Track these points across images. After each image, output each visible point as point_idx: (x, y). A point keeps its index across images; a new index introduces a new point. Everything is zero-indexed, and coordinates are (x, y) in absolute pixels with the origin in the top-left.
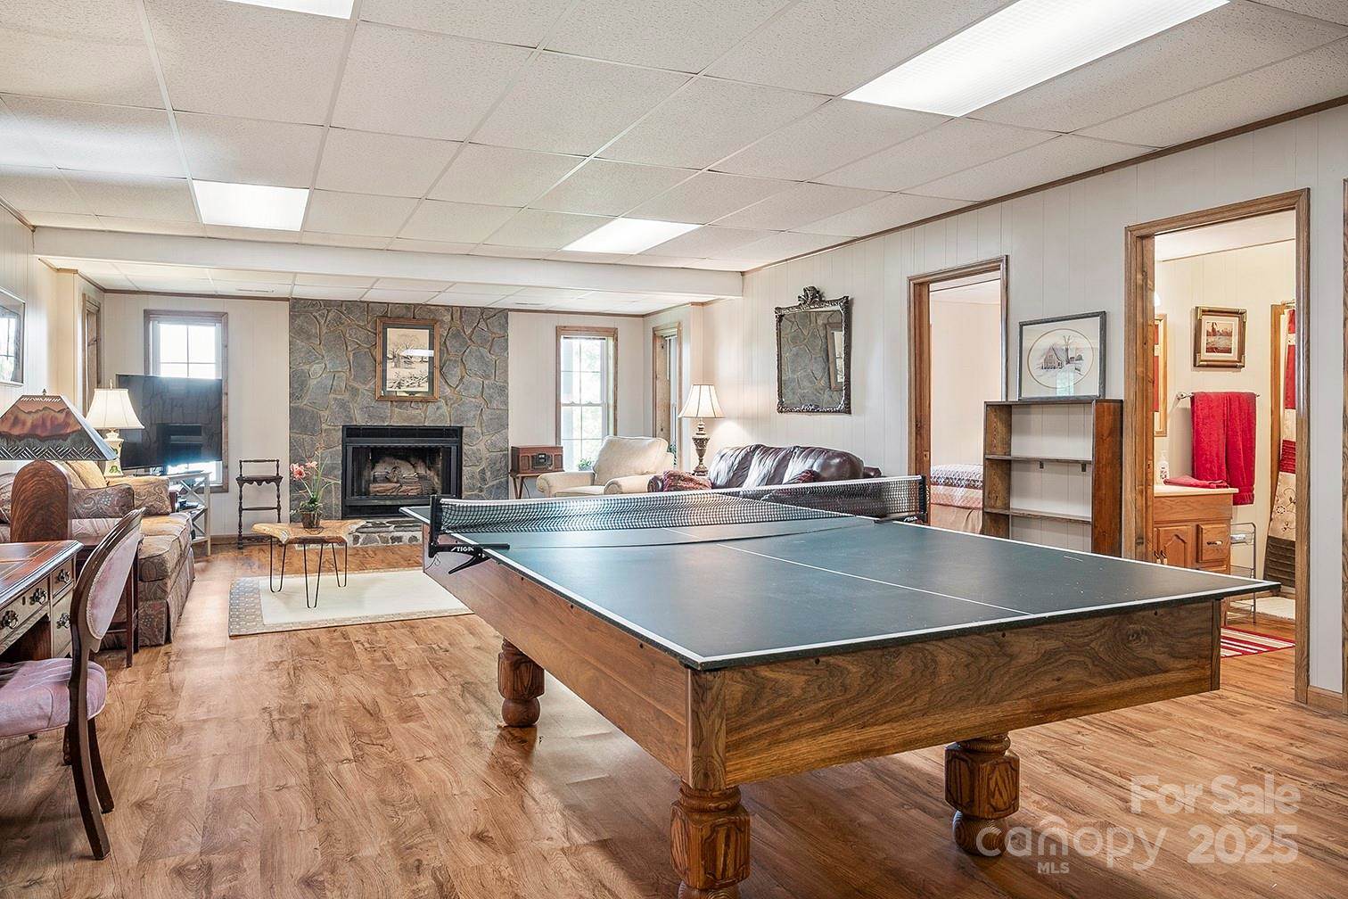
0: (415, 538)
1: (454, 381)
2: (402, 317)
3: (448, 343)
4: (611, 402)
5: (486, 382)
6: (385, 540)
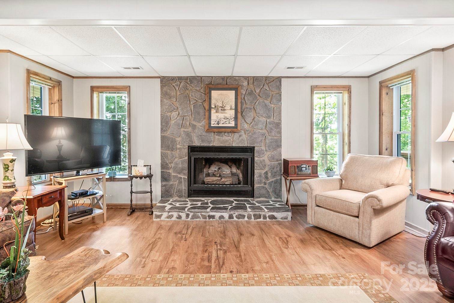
1: (249, 120)
2: (220, 84)
3: (246, 98)
4: (346, 132)
5: (268, 120)
6: (204, 217)
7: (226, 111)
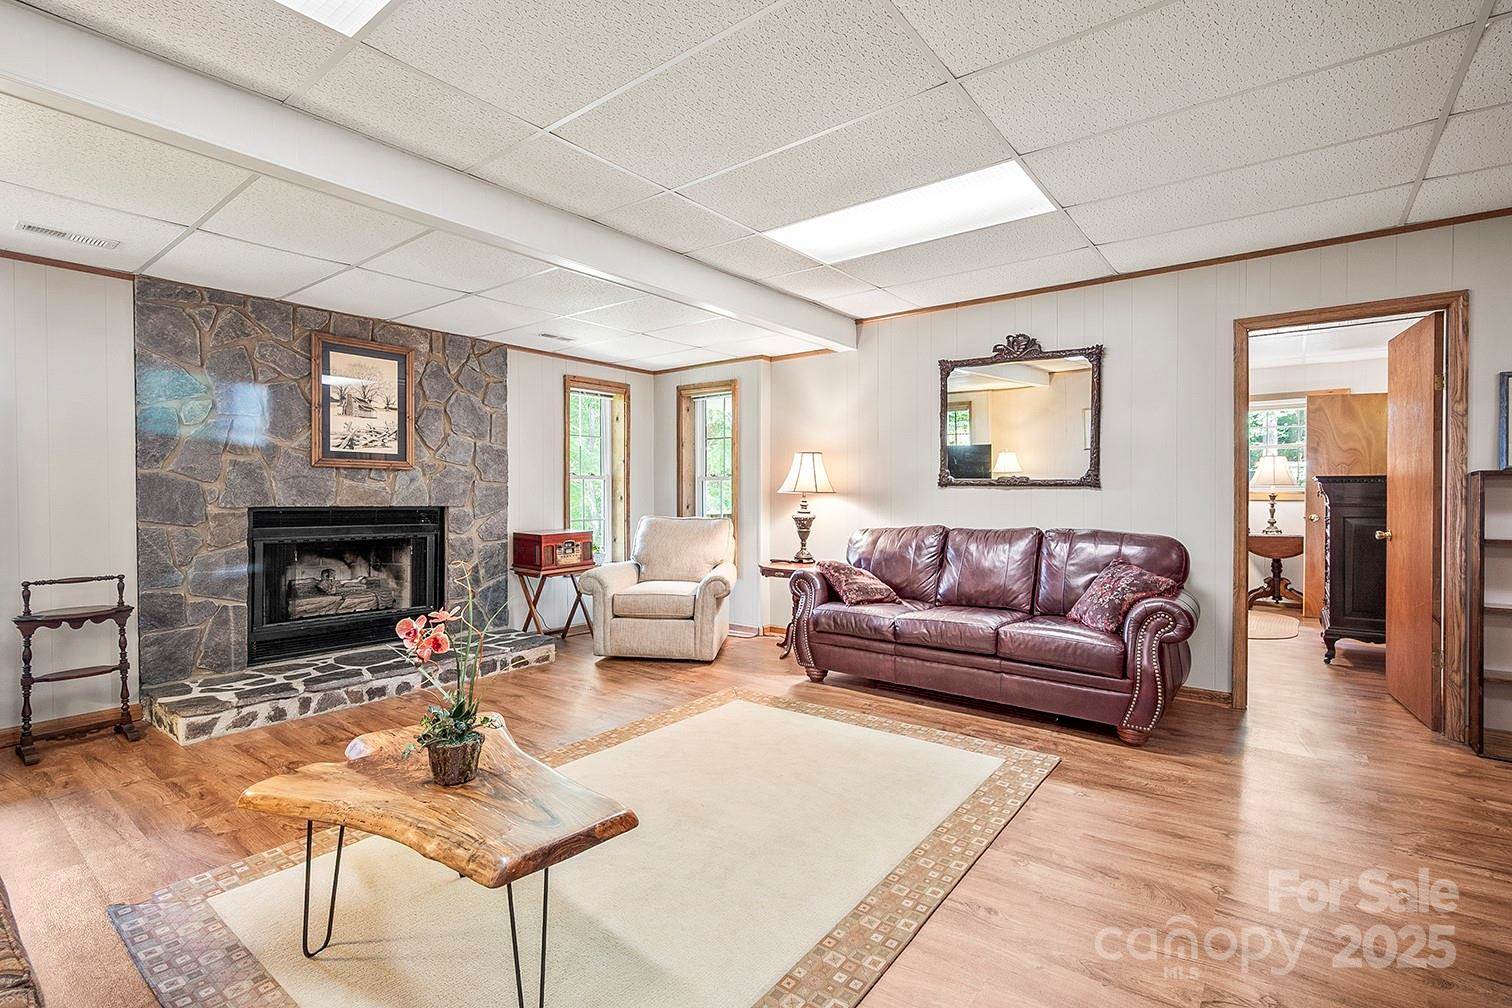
0: (406, 686)
1: (433, 440)
2: (354, 337)
3: (425, 383)
4: (621, 475)
5: (479, 444)
6: (356, 697)
7: (373, 414)
